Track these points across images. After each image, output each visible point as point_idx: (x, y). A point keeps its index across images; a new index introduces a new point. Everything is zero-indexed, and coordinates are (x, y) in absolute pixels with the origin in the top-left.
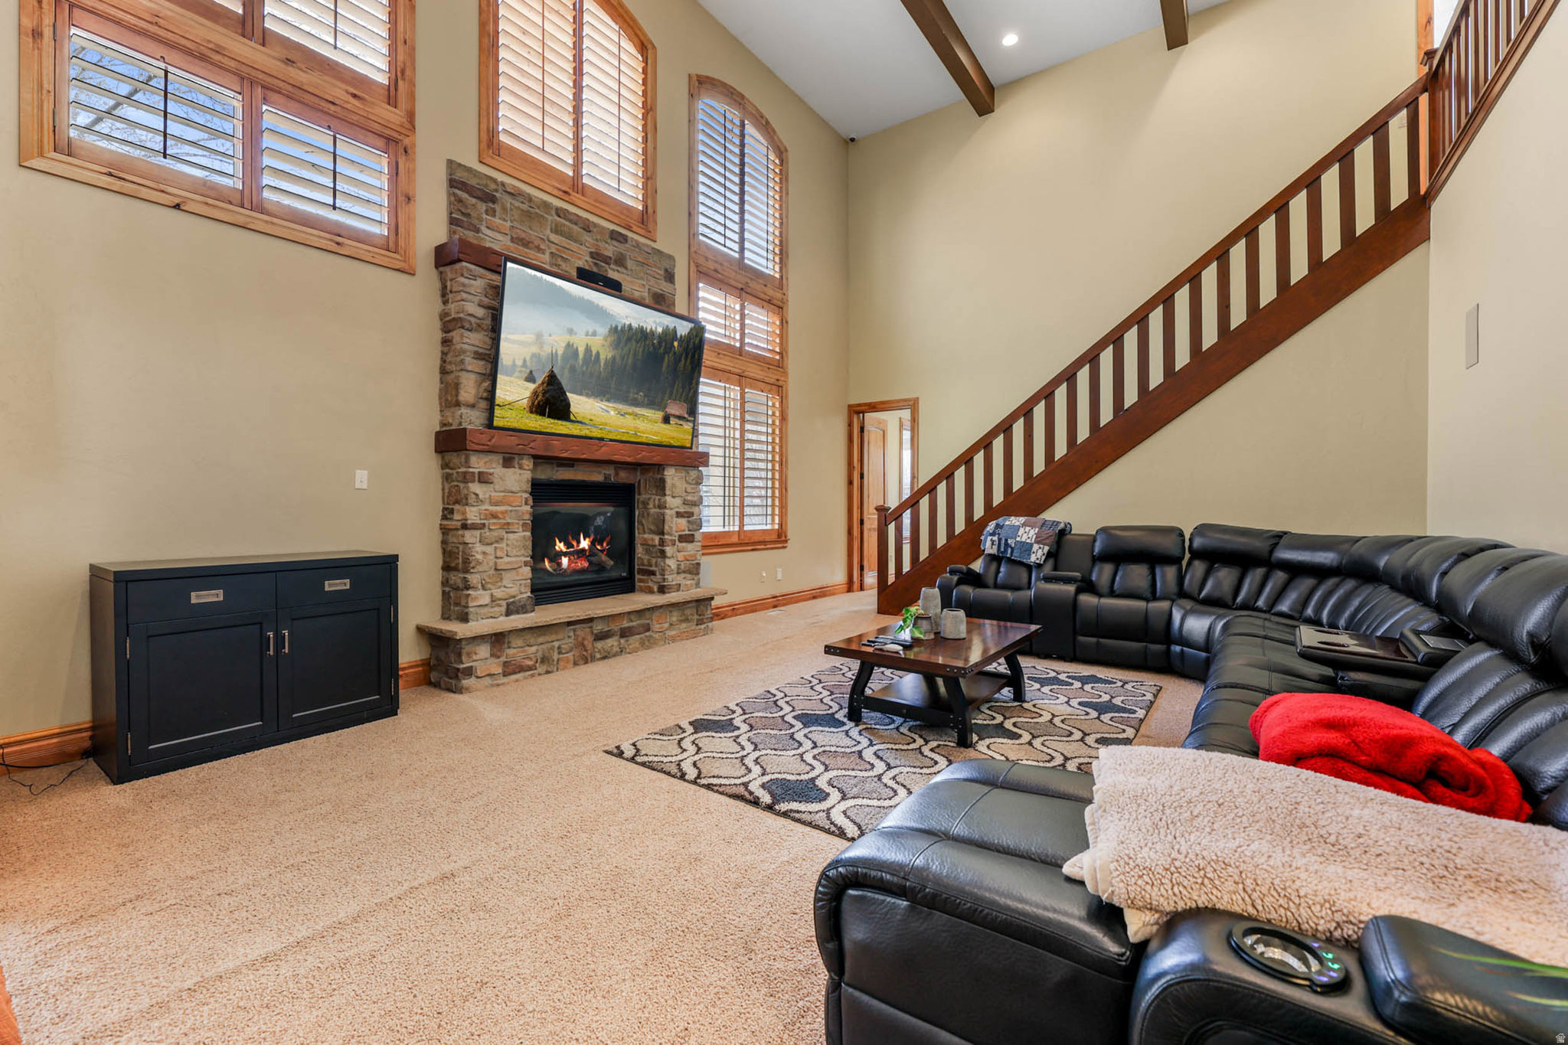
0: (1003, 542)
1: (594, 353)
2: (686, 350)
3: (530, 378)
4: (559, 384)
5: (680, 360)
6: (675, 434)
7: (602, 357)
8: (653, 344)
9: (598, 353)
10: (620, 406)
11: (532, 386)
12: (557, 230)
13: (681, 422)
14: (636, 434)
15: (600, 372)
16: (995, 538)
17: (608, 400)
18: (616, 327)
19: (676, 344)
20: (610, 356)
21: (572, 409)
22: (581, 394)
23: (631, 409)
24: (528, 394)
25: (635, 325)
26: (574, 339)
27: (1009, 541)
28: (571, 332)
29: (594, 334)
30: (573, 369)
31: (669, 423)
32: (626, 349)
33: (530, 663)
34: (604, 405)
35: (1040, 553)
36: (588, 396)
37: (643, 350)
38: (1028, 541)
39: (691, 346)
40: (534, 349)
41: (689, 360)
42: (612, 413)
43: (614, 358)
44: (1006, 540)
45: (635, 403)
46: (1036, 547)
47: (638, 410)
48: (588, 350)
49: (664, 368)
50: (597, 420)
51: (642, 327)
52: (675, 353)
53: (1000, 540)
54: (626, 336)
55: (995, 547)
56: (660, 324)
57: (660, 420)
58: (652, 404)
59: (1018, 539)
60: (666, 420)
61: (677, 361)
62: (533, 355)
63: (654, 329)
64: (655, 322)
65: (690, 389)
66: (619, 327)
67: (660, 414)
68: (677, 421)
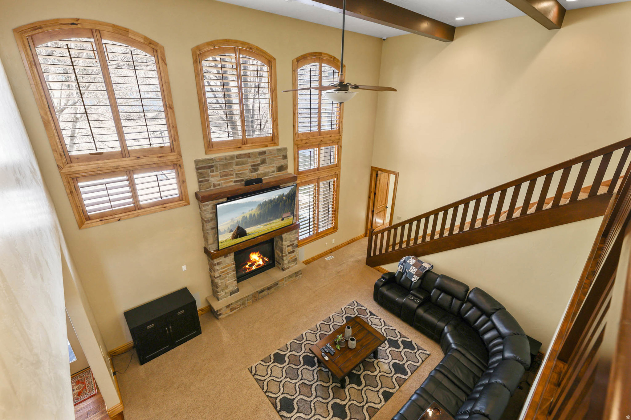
0: (404, 269)
1: (253, 214)
2: (289, 198)
3: (231, 231)
6: (286, 222)
7: (256, 214)
8: (275, 203)
10: (264, 224)
11: (232, 233)
12: (237, 164)
14: (271, 228)
15: (256, 218)
16: (402, 267)
17: (260, 224)
18: (260, 204)
19: (284, 198)
20: (259, 213)
21: (247, 232)
22: (250, 227)
23: (269, 223)
24: (231, 235)
25: (267, 200)
26: (245, 215)
27: (406, 270)
28: (243, 213)
29: (252, 210)
30: (246, 222)
31: (284, 220)
32: (265, 208)
33: (238, 306)
34: (258, 226)
35: (416, 278)
36: (252, 226)
37: (272, 205)
38: (413, 273)
39: (290, 195)
40: (231, 223)
41: (290, 200)
42: (262, 227)
43: (260, 213)
44: (405, 269)
45: (270, 220)
46: (415, 276)
47: (271, 222)
48: (250, 215)
49: (280, 206)
50: (257, 232)
51: (270, 199)
52: (284, 200)
53: (403, 268)
54: (263, 205)
55: (402, 270)
56: (277, 195)
57: (280, 221)
58: (276, 218)
59: (409, 271)
61: (285, 202)
62: (231, 225)
63: (275, 197)
65: (291, 207)
66: (261, 204)
67: (280, 219)
68: (287, 218)
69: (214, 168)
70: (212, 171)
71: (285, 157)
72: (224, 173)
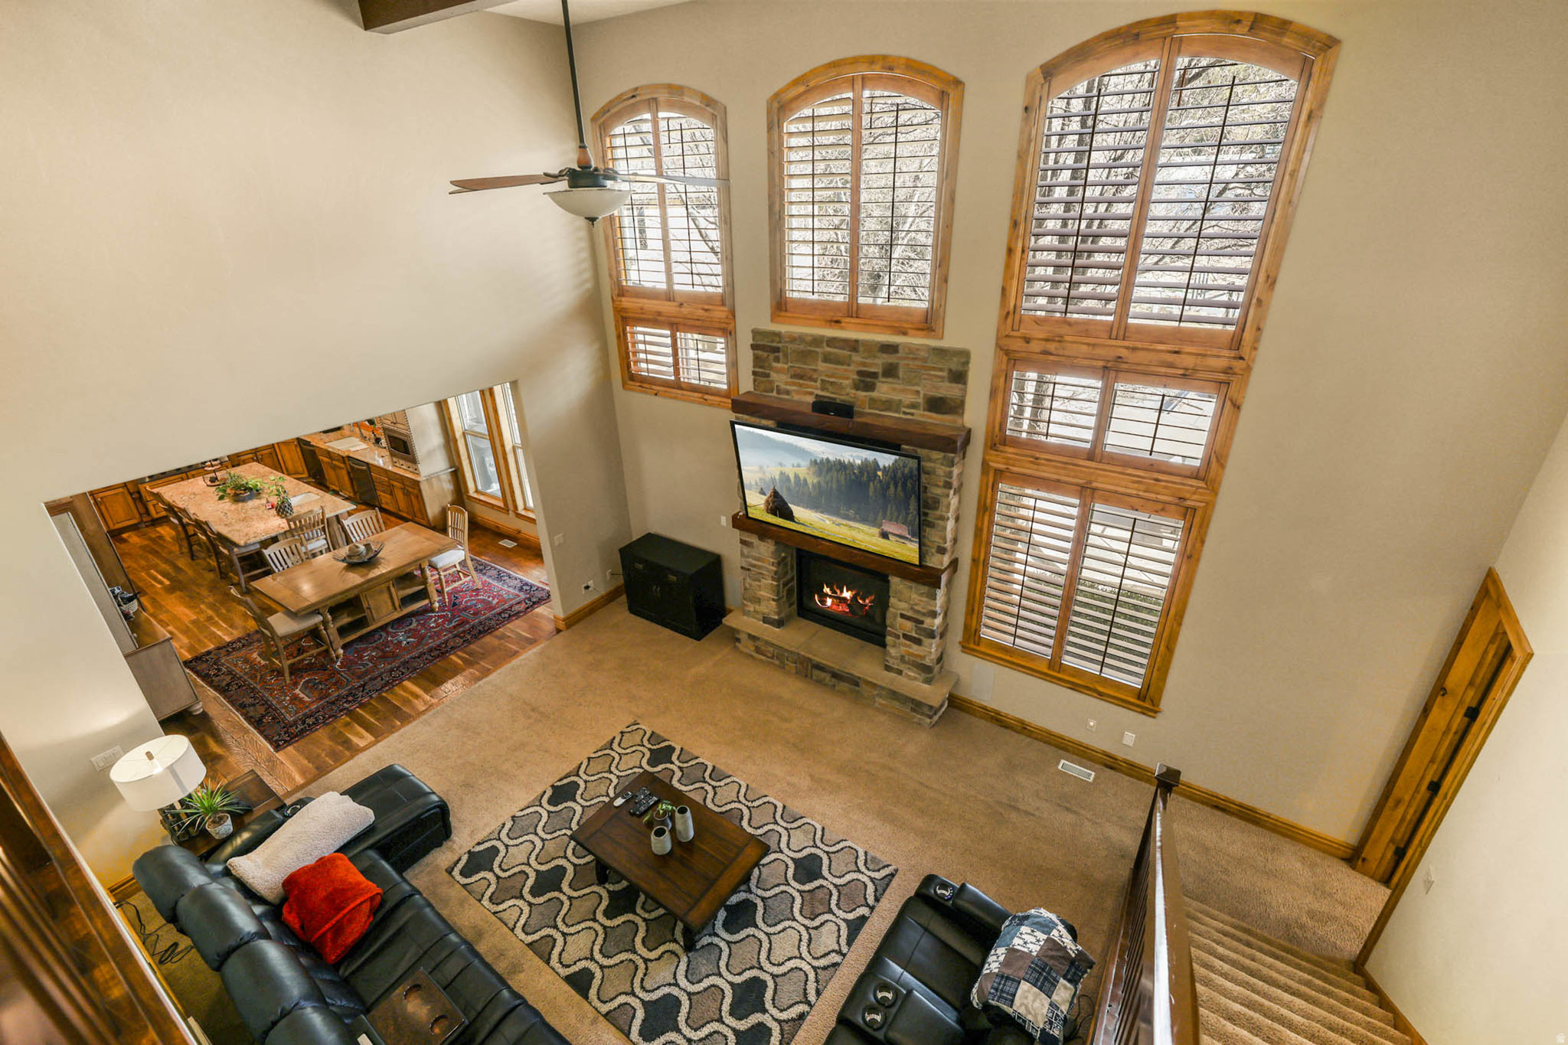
1: (802, 479)
2: (894, 478)
3: (762, 492)
4: (781, 497)
5: (888, 488)
6: (897, 550)
7: (809, 481)
8: (854, 473)
9: (805, 480)
10: (834, 519)
11: (765, 498)
13: (903, 541)
14: (854, 540)
15: (810, 493)
17: (822, 512)
18: (816, 461)
19: (880, 473)
20: (815, 481)
21: (794, 513)
22: (799, 506)
23: (844, 522)
24: (763, 502)
25: (832, 458)
26: (784, 469)
28: (781, 464)
29: (799, 466)
30: (789, 489)
31: (888, 539)
32: (828, 478)
33: (769, 655)
34: (818, 515)
36: (803, 507)
37: (845, 479)
39: (899, 474)
40: (760, 475)
41: (899, 488)
42: (828, 522)
43: (819, 483)
45: (847, 517)
47: (851, 523)
48: (796, 476)
49: (871, 494)
50: (816, 525)
51: (840, 461)
52: (880, 481)
54: (823, 467)
56: (858, 457)
57: (878, 535)
58: (864, 521)
60: (885, 535)
61: (885, 488)
62: (761, 479)
63: (851, 461)
64: (851, 456)
65: (907, 514)
66: (818, 461)
67: (876, 531)
68: (898, 539)
69: (781, 354)
70: (777, 360)
71: (959, 377)
72: (799, 371)
